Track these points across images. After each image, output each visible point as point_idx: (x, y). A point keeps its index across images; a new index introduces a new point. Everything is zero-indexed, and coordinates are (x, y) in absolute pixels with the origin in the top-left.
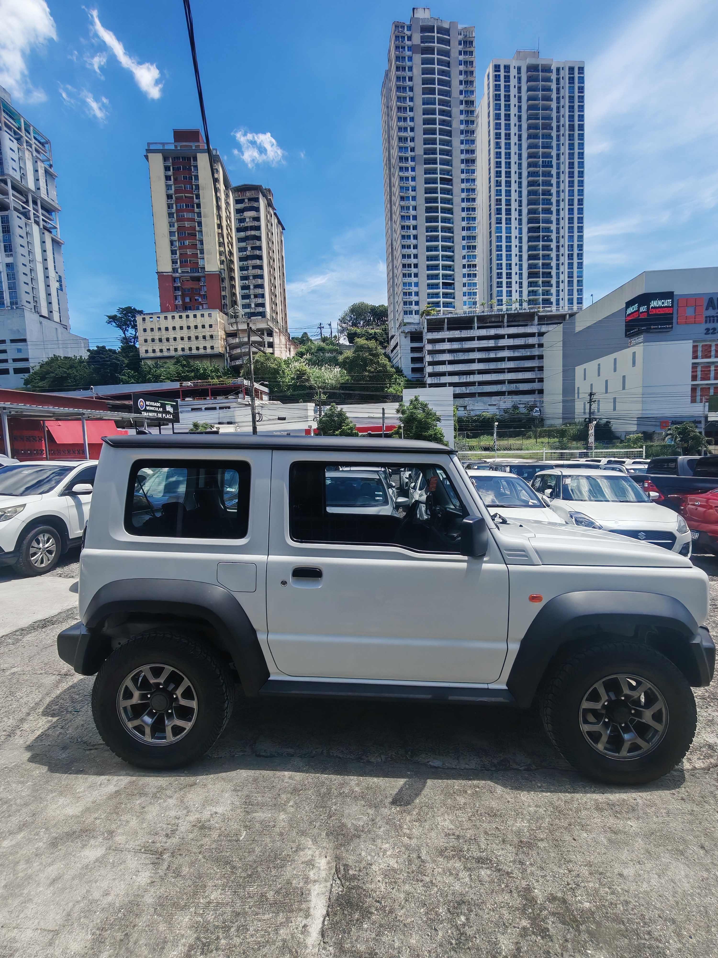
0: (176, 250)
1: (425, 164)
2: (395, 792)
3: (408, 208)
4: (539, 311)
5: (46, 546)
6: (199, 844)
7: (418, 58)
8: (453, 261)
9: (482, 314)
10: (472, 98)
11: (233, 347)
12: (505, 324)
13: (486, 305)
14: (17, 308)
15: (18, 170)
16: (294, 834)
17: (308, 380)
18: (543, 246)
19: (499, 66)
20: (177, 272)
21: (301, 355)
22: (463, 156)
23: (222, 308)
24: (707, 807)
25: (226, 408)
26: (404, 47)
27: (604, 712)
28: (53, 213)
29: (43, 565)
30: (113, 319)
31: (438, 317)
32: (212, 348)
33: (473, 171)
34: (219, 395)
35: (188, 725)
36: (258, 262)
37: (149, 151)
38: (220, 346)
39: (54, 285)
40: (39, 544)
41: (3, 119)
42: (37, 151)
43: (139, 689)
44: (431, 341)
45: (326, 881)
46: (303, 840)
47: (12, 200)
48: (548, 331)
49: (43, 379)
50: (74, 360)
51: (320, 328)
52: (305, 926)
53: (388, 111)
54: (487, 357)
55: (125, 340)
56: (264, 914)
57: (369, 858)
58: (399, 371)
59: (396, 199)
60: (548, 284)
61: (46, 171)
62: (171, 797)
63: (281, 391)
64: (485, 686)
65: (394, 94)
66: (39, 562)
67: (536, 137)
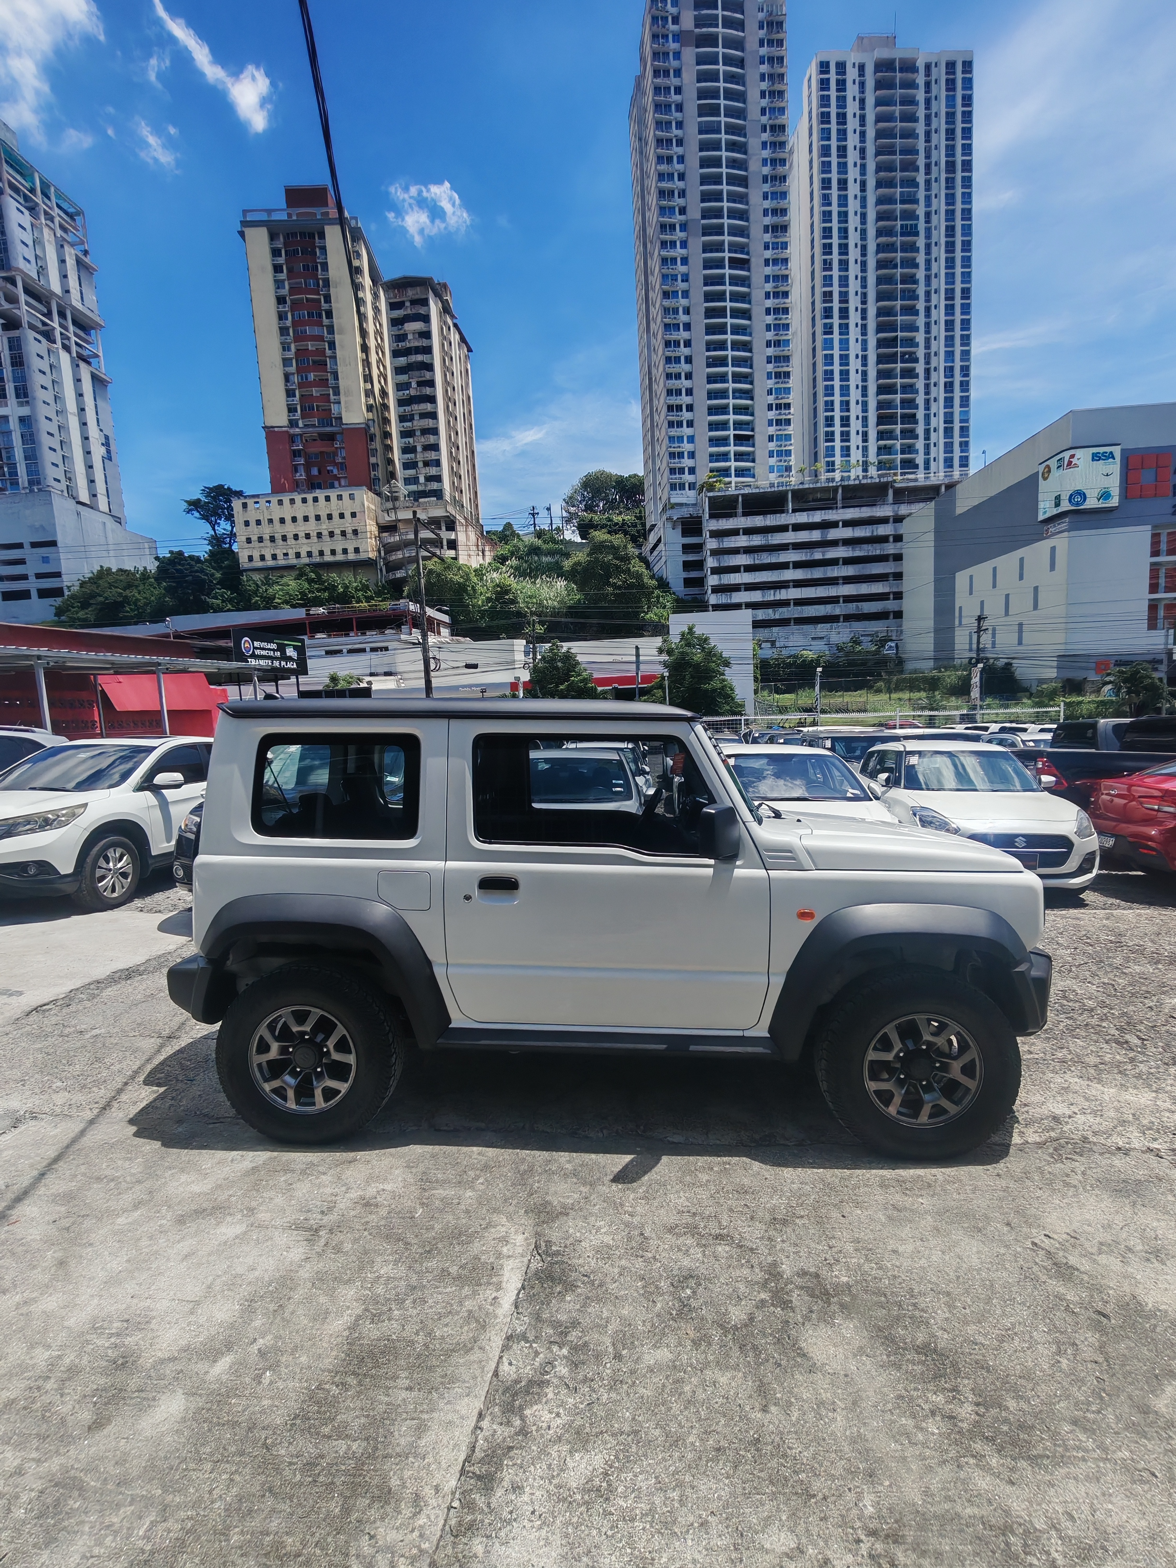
0: (294, 390)
1: (704, 234)
2: (617, 1169)
3: (676, 311)
4: (895, 481)
5: (119, 865)
6: (363, 1221)
7: (689, 54)
8: (752, 399)
9: (801, 487)
10: (780, 121)
11: (389, 549)
12: (839, 505)
13: (806, 472)
14: (40, 490)
15: (33, 260)
16: (484, 1211)
17: (514, 602)
18: (902, 370)
19: (828, 63)
20: (297, 426)
21: (502, 560)
22: (768, 220)
23: (372, 485)
24: (1028, 1183)
25: (381, 649)
26: (667, 36)
27: (898, 1065)
28: (93, 332)
29: (115, 895)
30: (194, 505)
31: (727, 493)
32: (357, 550)
33: (785, 246)
34: (370, 628)
35: (343, 1087)
36: (428, 407)
37: (245, 224)
38: (370, 548)
39: (98, 452)
40: (108, 863)
41: (6, 176)
42: (62, 227)
43: (277, 1039)
44: (715, 534)
45: (522, 1256)
46: (495, 1217)
47: (25, 310)
48: (909, 515)
49: (85, 605)
50: (134, 574)
51: (533, 515)
52: (495, 1298)
53: (641, 147)
54: (808, 558)
55: (216, 540)
56: (445, 1287)
57: (578, 1234)
58: (663, 584)
59: (656, 296)
60: (910, 434)
61: (79, 262)
62: (324, 1174)
63: (471, 621)
64: (740, 1033)
65: (650, 116)
66: (109, 889)
67: (890, 184)
